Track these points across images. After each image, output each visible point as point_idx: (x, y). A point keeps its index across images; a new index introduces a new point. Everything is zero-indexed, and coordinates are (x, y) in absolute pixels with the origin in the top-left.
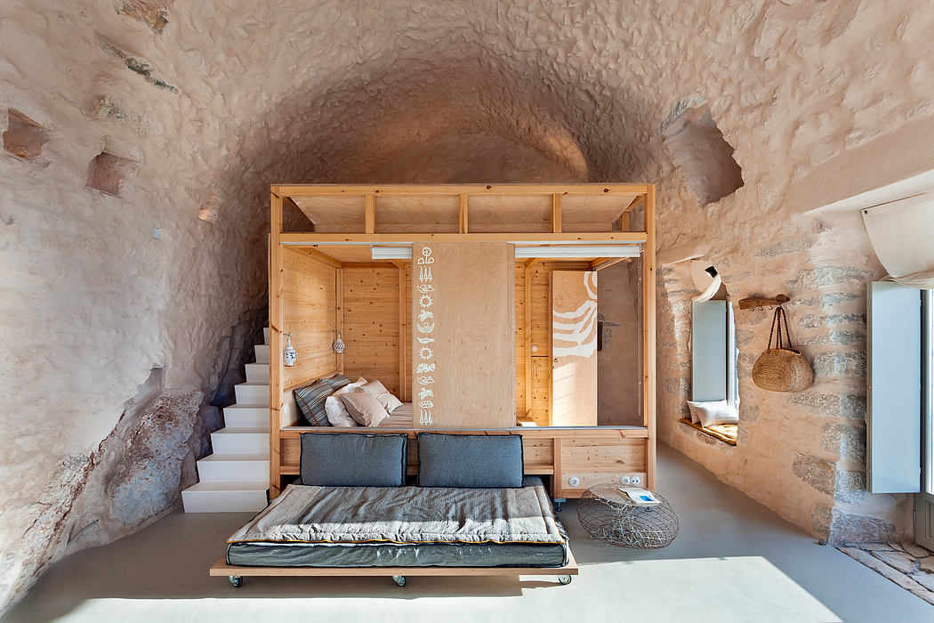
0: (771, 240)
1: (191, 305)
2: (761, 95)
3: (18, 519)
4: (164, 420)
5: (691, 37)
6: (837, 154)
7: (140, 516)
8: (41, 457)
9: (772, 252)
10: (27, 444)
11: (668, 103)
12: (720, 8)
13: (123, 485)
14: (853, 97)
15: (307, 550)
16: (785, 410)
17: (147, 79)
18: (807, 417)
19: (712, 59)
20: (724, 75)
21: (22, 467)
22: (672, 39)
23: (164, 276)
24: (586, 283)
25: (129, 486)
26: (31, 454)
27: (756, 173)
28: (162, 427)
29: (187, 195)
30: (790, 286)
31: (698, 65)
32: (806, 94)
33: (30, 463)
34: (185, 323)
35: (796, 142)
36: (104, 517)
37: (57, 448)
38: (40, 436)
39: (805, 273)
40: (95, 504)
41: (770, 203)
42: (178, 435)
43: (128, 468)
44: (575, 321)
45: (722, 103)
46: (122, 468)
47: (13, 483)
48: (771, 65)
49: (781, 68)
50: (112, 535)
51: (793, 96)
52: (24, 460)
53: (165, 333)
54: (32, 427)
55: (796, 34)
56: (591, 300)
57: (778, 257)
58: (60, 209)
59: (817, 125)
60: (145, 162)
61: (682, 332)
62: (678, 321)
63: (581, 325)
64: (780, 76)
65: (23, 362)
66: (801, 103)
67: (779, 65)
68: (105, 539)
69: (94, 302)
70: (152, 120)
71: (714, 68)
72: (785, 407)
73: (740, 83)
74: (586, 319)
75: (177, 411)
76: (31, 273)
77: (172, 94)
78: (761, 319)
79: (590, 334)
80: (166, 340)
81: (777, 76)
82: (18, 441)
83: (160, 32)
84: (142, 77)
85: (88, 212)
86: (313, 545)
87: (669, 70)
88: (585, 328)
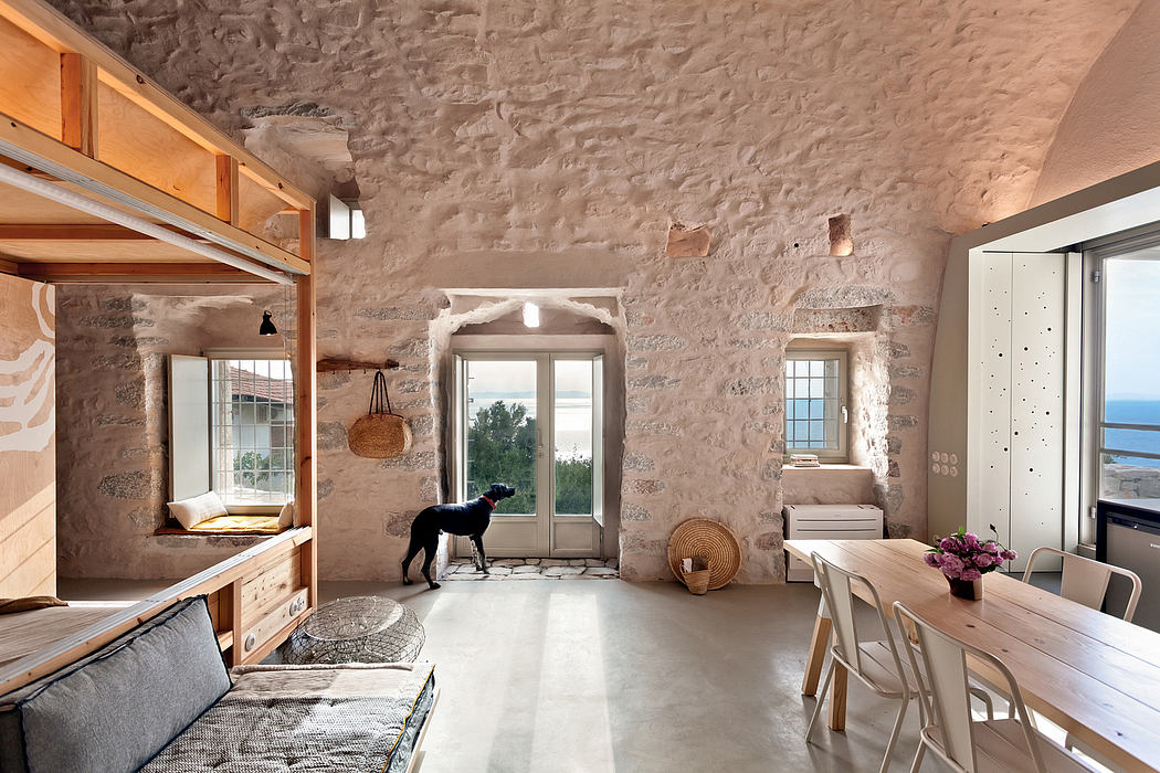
0: (386, 303)
2: (433, 165)
5: (395, 60)
6: (482, 249)
9: (382, 314)
11: (298, 93)
12: (450, 68)
14: (513, 215)
16: (373, 476)
18: (400, 477)
19: (401, 100)
20: (403, 123)
22: (372, 43)
24: (36, 305)
27: (386, 231)
30: (393, 352)
31: (377, 91)
32: (475, 190)
35: (448, 223)
39: (417, 342)
41: (398, 267)
44: (16, 379)
45: (373, 143)
48: (463, 149)
49: (468, 159)
51: (464, 185)
55: (499, 144)
56: (45, 338)
57: (389, 321)
59: (473, 219)
61: (154, 400)
62: (149, 383)
63: (27, 387)
64: (461, 163)
66: (467, 194)
67: (468, 154)
71: (398, 108)
72: (373, 472)
73: (413, 141)
74: (36, 375)
78: (340, 384)
79: (44, 405)
81: (459, 161)
87: (330, 63)
88: (34, 393)
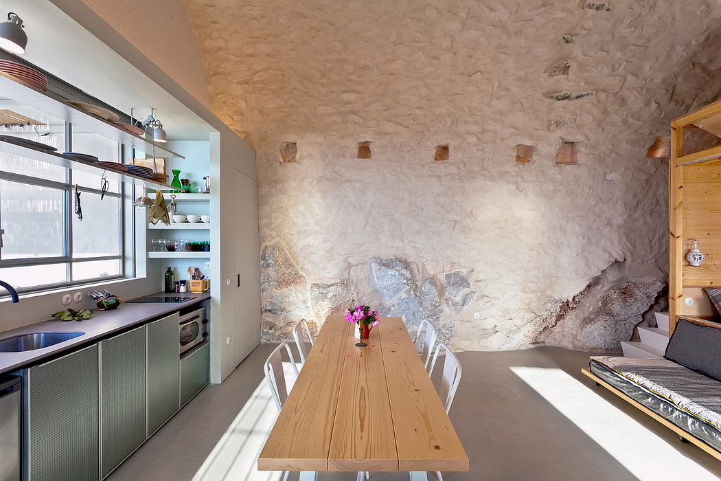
1: (649, 219)
3: (526, 317)
4: (626, 296)
7: (594, 345)
8: (539, 294)
10: (532, 286)
13: (590, 325)
15: (622, 381)
17: (570, 100)
21: (530, 296)
23: (619, 202)
25: (593, 327)
26: (534, 291)
28: (624, 301)
29: (630, 147)
33: (534, 295)
34: (644, 232)
36: (575, 337)
37: (548, 292)
38: (539, 284)
40: (572, 329)
42: (635, 308)
43: (596, 317)
46: (592, 317)
47: (526, 301)
50: (575, 346)
52: (531, 293)
53: (624, 239)
54: (536, 280)
58: (543, 180)
60: (588, 140)
65: (531, 250)
68: (570, 347)
69: (567, 222)
70: (584, 117)
75: (637, 292)
76: (533, 210)
77: (590, 97)
80: (626, 244)
82: (529, 284)
83: (568, 74)
84: (566, 101)
85: (558, 177)
86: (626, 379)
